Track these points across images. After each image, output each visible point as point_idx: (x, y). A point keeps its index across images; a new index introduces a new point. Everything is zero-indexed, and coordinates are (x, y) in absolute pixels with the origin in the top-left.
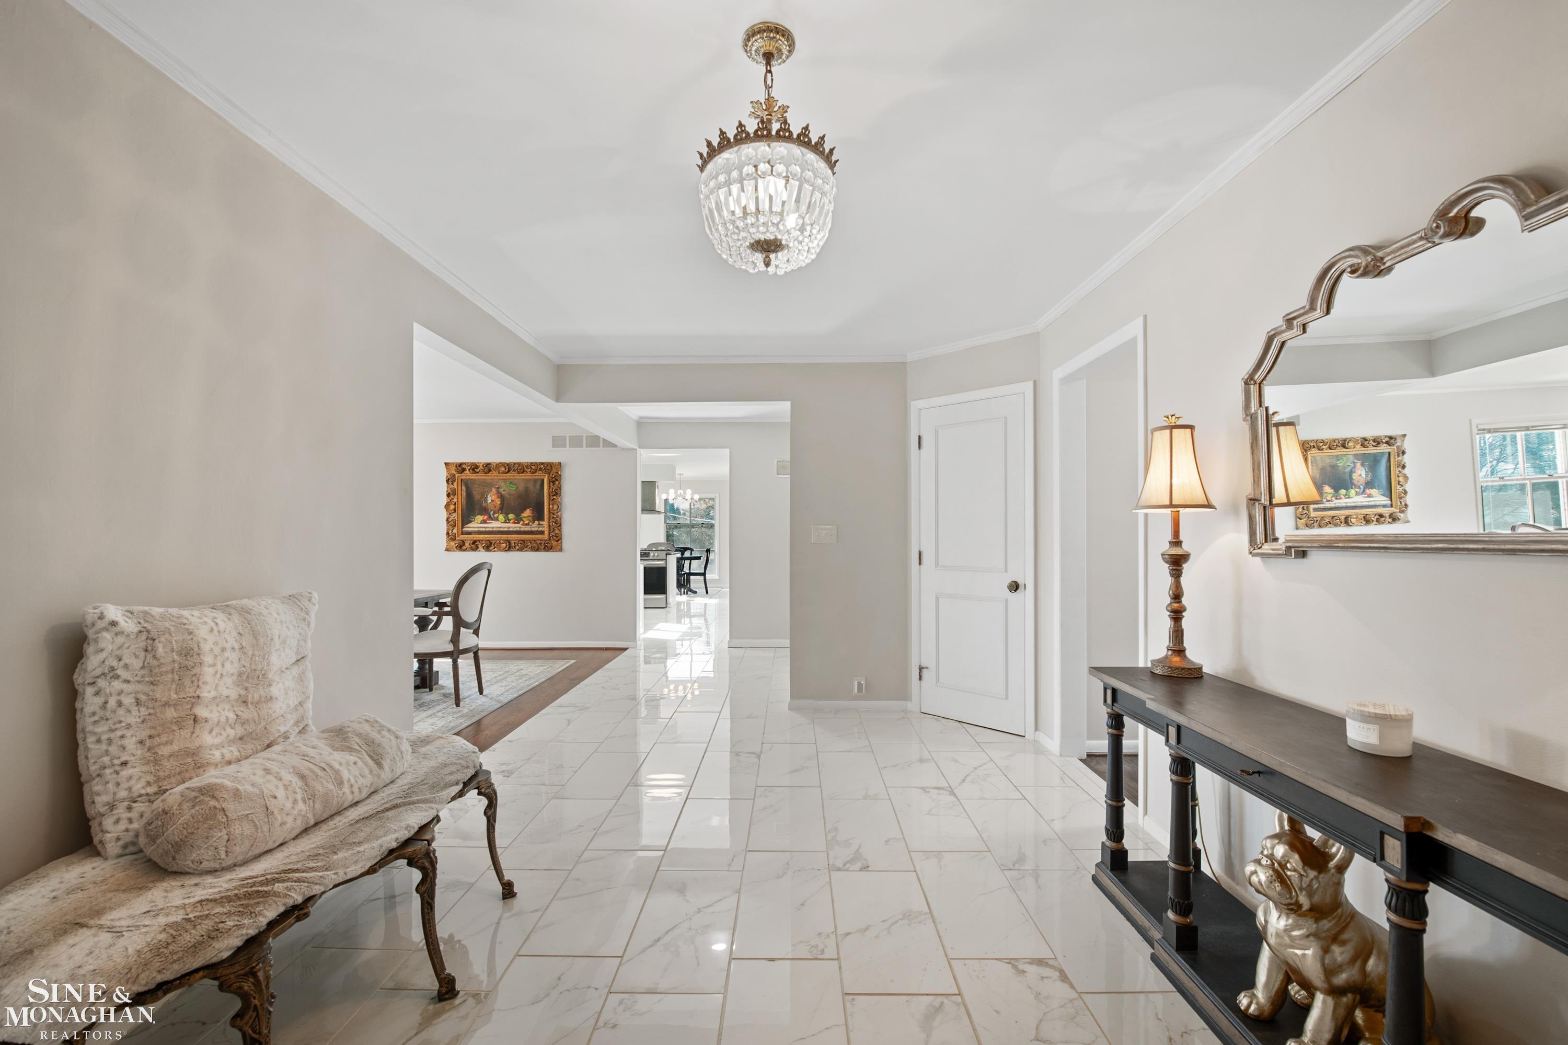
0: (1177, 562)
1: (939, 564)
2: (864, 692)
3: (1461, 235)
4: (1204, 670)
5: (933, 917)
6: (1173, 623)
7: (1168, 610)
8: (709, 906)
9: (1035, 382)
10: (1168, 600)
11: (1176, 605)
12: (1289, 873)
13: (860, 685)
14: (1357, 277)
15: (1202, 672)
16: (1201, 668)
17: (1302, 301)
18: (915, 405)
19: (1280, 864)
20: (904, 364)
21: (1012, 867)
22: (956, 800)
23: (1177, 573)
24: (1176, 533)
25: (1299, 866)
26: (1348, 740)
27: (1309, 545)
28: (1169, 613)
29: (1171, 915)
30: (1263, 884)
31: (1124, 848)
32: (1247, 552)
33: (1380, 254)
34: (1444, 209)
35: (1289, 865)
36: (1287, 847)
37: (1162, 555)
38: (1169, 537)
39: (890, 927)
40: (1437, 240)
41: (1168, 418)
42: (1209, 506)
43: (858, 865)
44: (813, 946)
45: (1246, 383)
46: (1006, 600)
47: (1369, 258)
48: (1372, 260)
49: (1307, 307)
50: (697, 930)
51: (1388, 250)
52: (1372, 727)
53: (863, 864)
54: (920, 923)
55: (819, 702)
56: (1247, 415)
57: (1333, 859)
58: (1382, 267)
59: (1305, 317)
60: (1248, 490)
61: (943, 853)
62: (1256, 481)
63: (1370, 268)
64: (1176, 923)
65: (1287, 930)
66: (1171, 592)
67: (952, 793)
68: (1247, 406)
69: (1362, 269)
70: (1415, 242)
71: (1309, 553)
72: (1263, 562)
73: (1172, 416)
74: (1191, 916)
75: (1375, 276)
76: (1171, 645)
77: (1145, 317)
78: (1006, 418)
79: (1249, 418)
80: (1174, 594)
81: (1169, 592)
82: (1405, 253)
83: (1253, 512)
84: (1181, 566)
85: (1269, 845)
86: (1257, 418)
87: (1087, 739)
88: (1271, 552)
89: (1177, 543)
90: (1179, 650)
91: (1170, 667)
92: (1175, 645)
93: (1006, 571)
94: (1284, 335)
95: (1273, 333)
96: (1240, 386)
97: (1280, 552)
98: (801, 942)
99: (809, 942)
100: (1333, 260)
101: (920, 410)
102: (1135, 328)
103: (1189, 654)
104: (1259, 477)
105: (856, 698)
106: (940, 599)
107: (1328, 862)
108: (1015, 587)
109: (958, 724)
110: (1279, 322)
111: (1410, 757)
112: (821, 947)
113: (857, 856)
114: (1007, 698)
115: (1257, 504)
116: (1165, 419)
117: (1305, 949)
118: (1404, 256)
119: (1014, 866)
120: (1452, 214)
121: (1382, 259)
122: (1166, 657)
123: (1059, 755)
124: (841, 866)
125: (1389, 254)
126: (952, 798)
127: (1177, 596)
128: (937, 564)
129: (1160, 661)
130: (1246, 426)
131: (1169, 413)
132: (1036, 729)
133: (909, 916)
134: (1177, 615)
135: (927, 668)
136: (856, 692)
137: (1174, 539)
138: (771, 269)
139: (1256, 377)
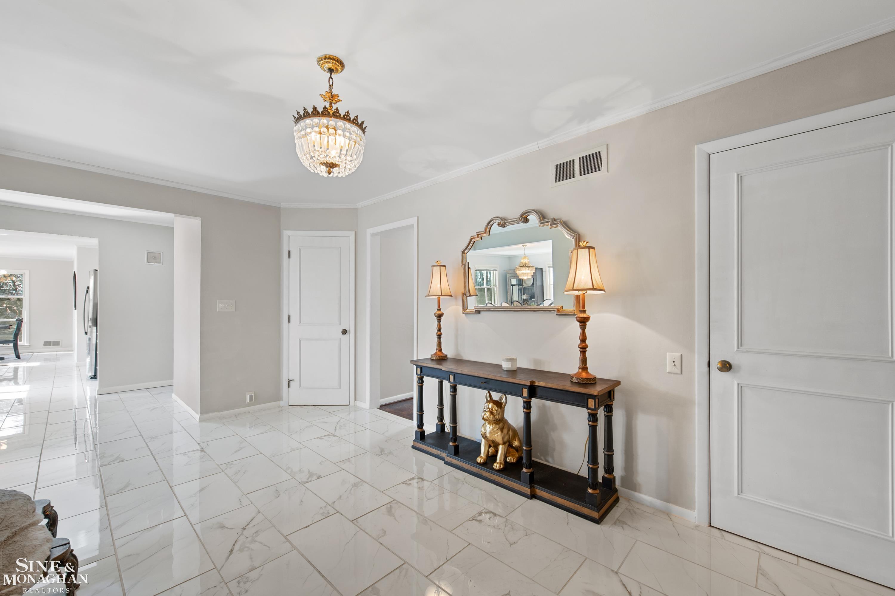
0: (439, 317)
1: (301, 322)
2: (253, 401)
3: (525, 223)
4: (448, 357)
5: (364, 481)
6: (438, 340)
7: (436, 335)
8: (248, 524)
9: (355, 232)
10: (436, 331)
11: (439, 333)
12: (494, 411)
13: (251, 397)
14: (500, 227)
15: (447, 358)
16: (447, 356)
17: (483, 229)
18: (286, 233)
19: (491, 409)
20: (279, 208)
21: (381, 454)
22: (338, 438)
23: (439, 321)
24: (439, 306)
25: (496, 409)
26: (503, 368)
27: (480, 309)
28: (437, 336)
29: (451, 444)
30: (488, 417)
31: (423, 430)
32: (462, 312)
33: (506, 221)
34: (523, 214)
35: (493, 409)
36: (492, 404)
37: (435, 314)
38: (437, 307)
39: (350, 492)
40: (520, 223)
41: (437, 261)
42: (451, 296)
43: (315, 477)
44: (322, 513)
45: (462, 253)
46: (340, 339)
47: (503, 222)
48: (504, 223)
49: (484, 232)
50: (252, 536)
51: (508, 221)
52: (509, 362)
53: (317, 476)
54: (361, 485)
55: (222, 413)
56: (462, 264)
57: (503, 404)
58: (505, 225)
59: (483, 235)
60: (462, 290)
61: (351, 459)
62: (465, 288)
63: (503, 225)
64: (453, 446)
65: (493, 429)
66: (438, 328)
67: (334, 436)
68: (462, 261)
69: (501, 225)
70: (515, 221)
71: (481, 312)
72: (465, 315)
73: (439, 261)
74: (457, 442)
75: (503, 227)
76: (438, 348)
77: (418, 217)
78: (340, 248)
79: (463, 265)
80: (439, 328)
81: (437, 328)
82: (512, 223)
83: (464, 298)
84: (441, 318)
85: (487, 405)
86: (465, 265)
87: (380, 399)
88: (470, 312)
89: (439, 309)
90: (440, 350)
91: (439, 356)
92: (439, 348)
93: (340, 324)
94: (475, 239)
95: (472, 237)
96: (460, 253)
97: (474, 312)
98: (315, 514)
99: (319, 513)
100: (492, 219)
101: (289, 236)
102: (413, 221)
103: (443, 351)
104: (466, 286)
105: (249, 405)
106: (301, 341)
107: (502, 405)
108: (344, 332)
109: (313, 407)
110: (475, 234)
111: (516, 370)
112: (326, 512)
113: (311, 474)
114: (340, 388)
115: (465, 295)
116: (437, 262)
117: (497, 433)
118: (511, 224)
119: (381, 453)
120: (524, 216)
121: (506, 223)
122: (436, 352)
123: (369, 409)
124: (307, 481)
125: (508, 222)
126: (336, 438)
127: (439, 329)
128: (300, 322)
129: (434, 354)
130: (462, 268)
131: (438, 260)
132: (355, 400)
133: (355, 485)
134: (439, 336)
135: (293, 380)
136: (248, 401)
137: (439, 308)
138: (331, 175)
139: (465, 251)
